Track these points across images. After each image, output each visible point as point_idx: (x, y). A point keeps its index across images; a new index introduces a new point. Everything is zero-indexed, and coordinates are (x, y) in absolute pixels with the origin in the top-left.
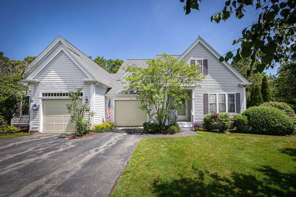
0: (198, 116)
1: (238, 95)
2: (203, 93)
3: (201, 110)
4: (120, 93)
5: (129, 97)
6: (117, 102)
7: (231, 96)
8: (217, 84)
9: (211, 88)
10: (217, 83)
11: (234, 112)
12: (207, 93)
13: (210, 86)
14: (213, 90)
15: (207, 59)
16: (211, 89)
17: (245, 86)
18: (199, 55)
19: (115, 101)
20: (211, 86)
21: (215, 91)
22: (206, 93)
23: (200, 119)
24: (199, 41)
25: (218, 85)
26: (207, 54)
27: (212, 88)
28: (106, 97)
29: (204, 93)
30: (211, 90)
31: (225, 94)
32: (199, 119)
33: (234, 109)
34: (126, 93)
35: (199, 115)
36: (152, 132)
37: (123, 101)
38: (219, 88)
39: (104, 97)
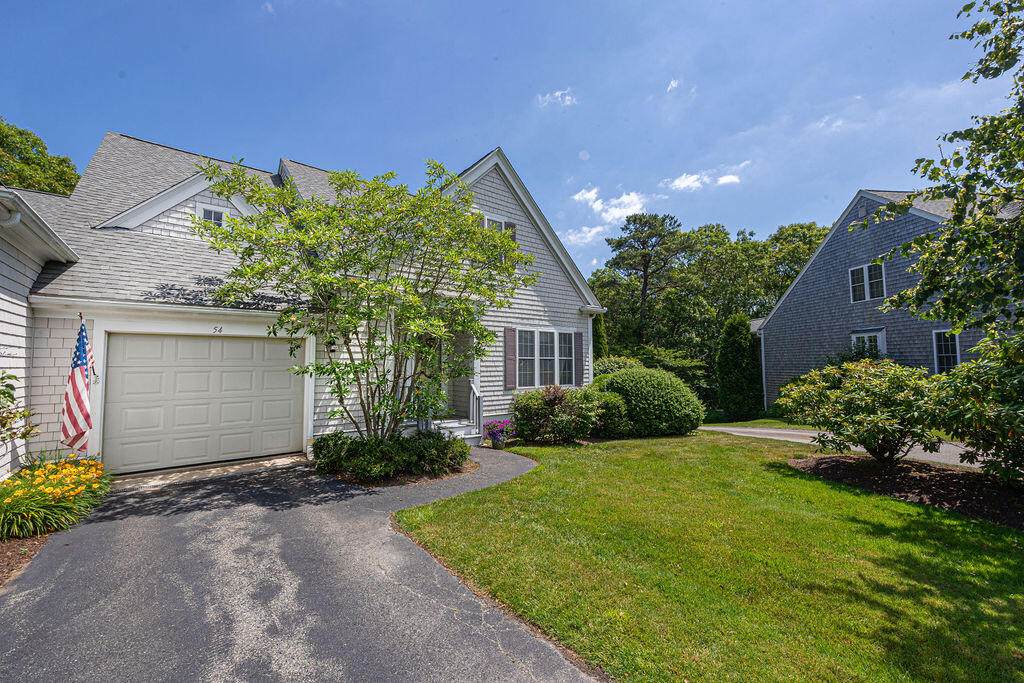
0: (490, 399)
1: (579, 335)
2: (502, 324)
3: (498, 379)
4: (148, 297)
5: (211, 321)
6: (116, 342)
7: (565, 338)
8: (537, 303)
9: (522, 311)
10: (536, 299)
11: (570, 382)
12: (514, 326)
13: (520, 306)
14: (528, 319)
15: (515, 222)
16: (524, 316)
17: (591, 315)
18: (493, 205)
19: (109, 334)
20: (524, 307)
21: (531, 322)
22: (510, 325)
23: (493, 408)
24: (496, 160)
25: (539, 305)
26: (513, 207)
27: (525, 312)
28: (33, 311)
29: (506, 325)
30: (523, 319)
31: (552, 334)
32: (490, 408)
33: (571, 374)
34: (195, 300)
35: (492, 394)
36: (387, 475)
37: (167, 341)
38: (541, 313)
39: (24, 312)
